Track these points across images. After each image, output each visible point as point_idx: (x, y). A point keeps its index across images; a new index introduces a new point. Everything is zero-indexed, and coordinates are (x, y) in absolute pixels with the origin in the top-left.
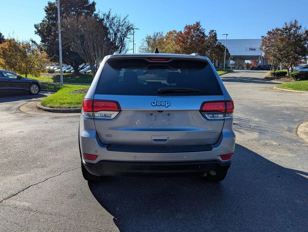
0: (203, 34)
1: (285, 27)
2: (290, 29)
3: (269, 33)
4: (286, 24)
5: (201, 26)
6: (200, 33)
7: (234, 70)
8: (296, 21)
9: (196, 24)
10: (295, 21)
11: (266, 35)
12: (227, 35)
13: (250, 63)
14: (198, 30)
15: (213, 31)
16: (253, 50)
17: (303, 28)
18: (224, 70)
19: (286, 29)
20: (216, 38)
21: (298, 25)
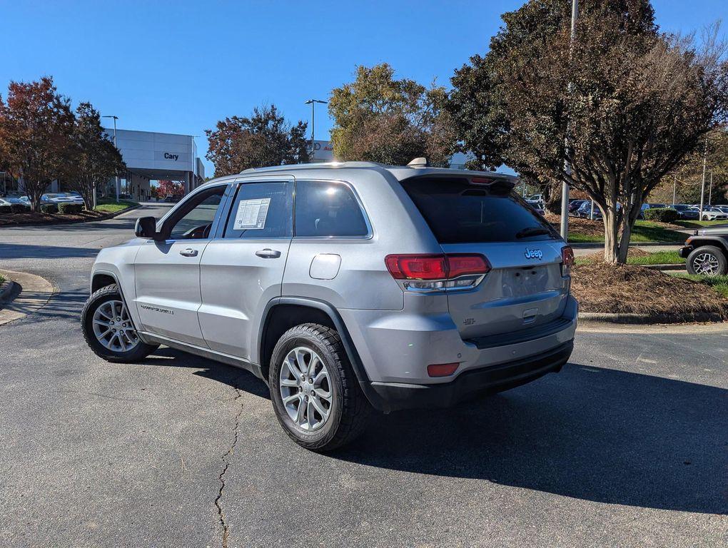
0: (66, 109)
1: (255, 115)
2: (266, 122)
3: (221, 125)
4: (256, 111)
5: (55, 89)
6: (58, 106)
7: (141, 203)
8: (273, 109)
9: (42, 82)
10: (273, 106)
11: (215, 129)
12: (115, 118)
13: (159, 186)
14: (50, 98)
15: (88, 105)
16: (171, 157)
17: (286, 121)
18: (118, 201)
19: (259, 120)
20: (99, 123)
21: (278, 115)
